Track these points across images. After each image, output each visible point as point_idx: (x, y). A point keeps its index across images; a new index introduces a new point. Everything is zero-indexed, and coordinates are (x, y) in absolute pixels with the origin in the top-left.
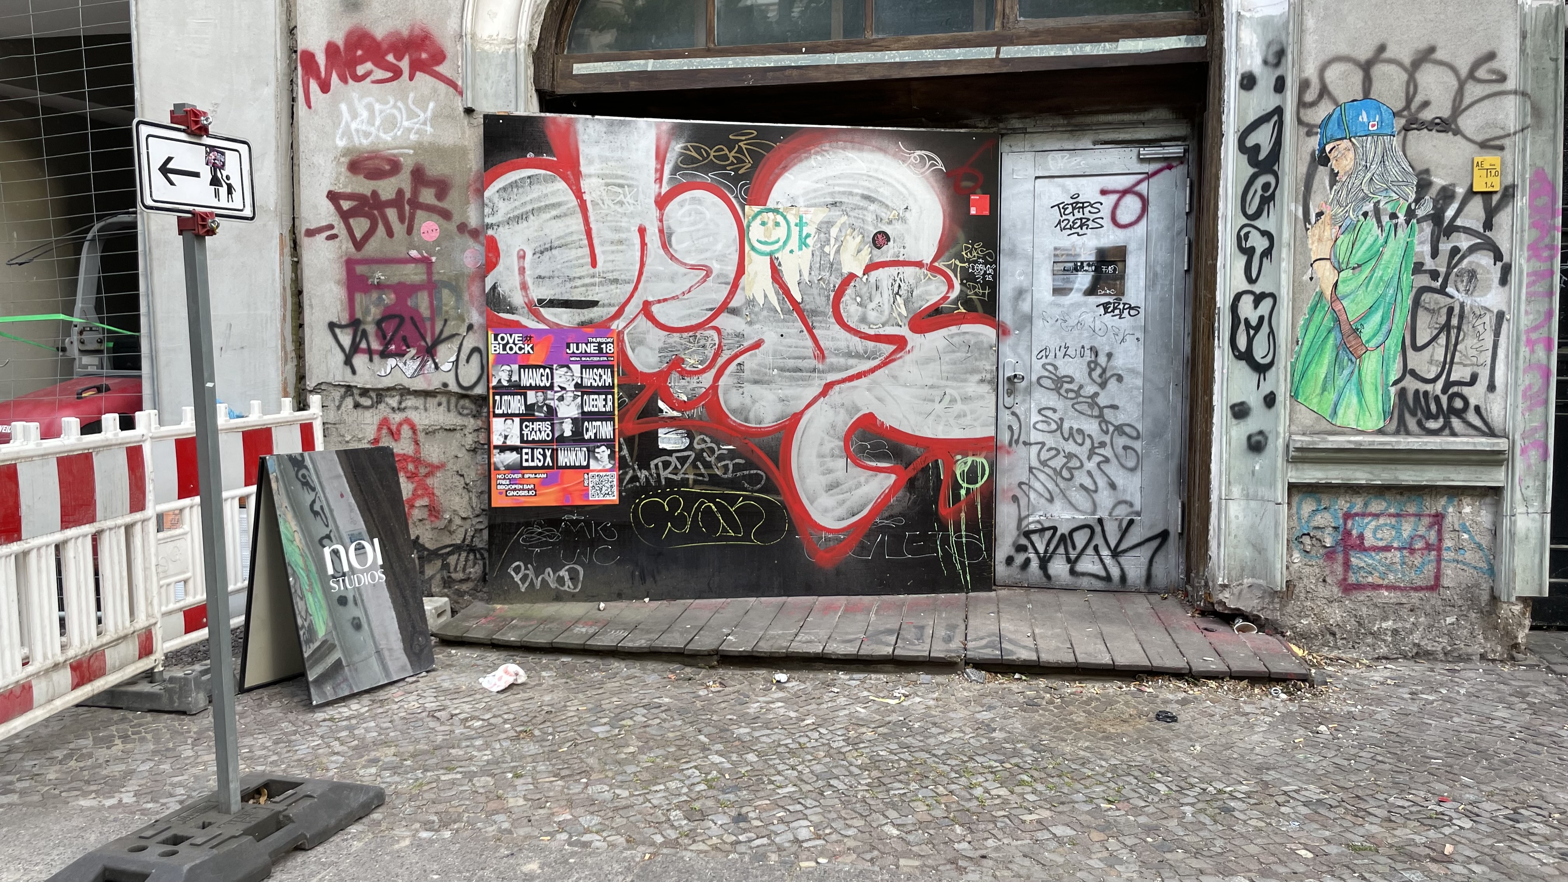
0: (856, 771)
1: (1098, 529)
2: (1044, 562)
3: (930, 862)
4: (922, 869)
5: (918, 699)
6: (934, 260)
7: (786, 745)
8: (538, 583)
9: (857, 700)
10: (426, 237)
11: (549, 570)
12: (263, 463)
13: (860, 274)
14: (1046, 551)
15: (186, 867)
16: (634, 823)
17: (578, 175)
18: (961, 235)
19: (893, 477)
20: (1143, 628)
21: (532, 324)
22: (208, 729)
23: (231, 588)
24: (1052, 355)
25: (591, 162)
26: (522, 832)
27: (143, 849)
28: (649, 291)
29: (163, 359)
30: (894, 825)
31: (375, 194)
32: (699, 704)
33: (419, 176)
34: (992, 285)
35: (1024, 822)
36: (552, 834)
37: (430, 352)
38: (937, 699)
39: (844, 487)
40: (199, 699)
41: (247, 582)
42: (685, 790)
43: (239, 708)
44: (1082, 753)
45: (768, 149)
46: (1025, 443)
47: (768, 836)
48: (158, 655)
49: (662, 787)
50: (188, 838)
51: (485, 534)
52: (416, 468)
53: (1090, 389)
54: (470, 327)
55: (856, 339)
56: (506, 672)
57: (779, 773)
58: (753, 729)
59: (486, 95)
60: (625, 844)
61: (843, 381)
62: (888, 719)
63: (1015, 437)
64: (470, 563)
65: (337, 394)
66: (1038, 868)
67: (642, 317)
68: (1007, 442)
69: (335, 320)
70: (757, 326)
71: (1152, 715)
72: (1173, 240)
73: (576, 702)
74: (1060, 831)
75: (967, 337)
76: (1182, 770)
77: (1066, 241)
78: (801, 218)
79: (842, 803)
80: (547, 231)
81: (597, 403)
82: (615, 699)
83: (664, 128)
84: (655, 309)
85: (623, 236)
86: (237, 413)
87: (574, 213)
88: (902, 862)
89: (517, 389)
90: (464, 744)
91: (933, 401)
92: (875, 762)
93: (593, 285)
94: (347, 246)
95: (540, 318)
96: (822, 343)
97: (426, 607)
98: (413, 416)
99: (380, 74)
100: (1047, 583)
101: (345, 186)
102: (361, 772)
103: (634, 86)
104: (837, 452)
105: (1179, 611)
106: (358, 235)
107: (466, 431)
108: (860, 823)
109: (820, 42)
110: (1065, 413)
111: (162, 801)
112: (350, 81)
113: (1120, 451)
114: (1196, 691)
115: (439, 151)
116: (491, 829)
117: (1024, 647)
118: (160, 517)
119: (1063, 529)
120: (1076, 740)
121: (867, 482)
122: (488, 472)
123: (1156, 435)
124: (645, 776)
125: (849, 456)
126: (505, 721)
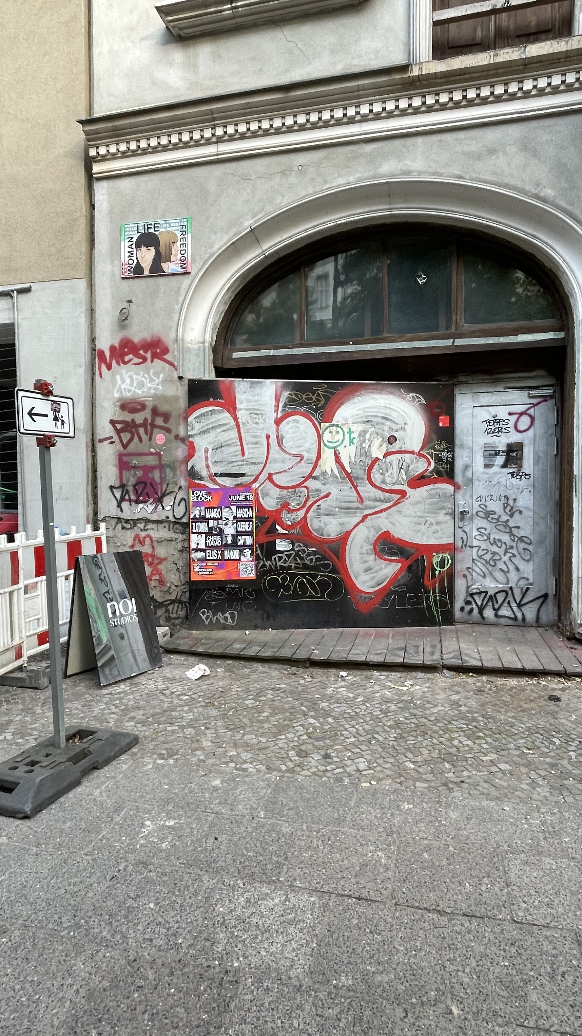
0: (388, 729)
1: (510, 592)
2: (481, 610)
3: (433, 784)
4: (429, 788)
5: (418, 687)
6: (421, 450)
7: (348, 713)
8: (214, 620)
9: (385, 688)
10: (158, 442)
11: (220, 613)
12: (77, 560)
13: (381, 458)
14: (482, 604)
15: (38, 780)
16: (269, 758)
17: (235, 409)
18: (434, 437)
19: (400, 565)
20: (537, 647)
21: (211, 486)
22: (49, 698)
23: (61, 622)
24: (484, 500)
25: (241, 402)
26: (210, 761)
27: (16, 768)
28: (270, 468)
29: (28, 505)
30: (411, 762)
31: (133, 420)
32: (300, 689)
33: (155, 412)
34: (452, 464)
35: (483, 761)
36: (226, 763)
37: (159, 501)
38: (428, 687)
39: (374, 570)
40: (44, 681)
41: (68, 620)
42: (296, 739)
43: (64, 686)
44: (510, 719)
45: (333, 394)
46: (470, 547)
47: (343, 767)
48: (25, 658)
49: (283, 737)
50: (39, 762)
51: (188, 594)
52: (153, 560)
53: (505, 518)
54: (180, 488)
55: (380, 492)
56: (199, 669)
57: (346, 730)
58: (330, 703)
59: (189, 370)
60: (266, 771)
61: (373, 514)
62: (402, 698)
63: (465, 543)
64: (180, 609)
65: (113, 522)
66: (493, 789)
67: (267, 481)
68: (460, 546)
69: (113, 484)
70: (328, 486)
71: (546, 697)
72: (547, 438)
73: (235, 686)
74: (503, 766)
75: (438, 490)
76: (567, 730)
77: (490, 439)
78: (350, 429)
79: (382, 748)
80: (219, 438)
81: (244, 527)
82: (256, 685)
83: (279, 384)
84: (274, 477)
85: (258, 440)
86: (64, 532)
87: (233, 429)
88: (418, 784)
89: (204, 519)
90: (178, 709)
91: (420, 524)
92: (398, 724)
93: (243, 465)
94: (118, 446)
95: (216, 483)
96: (361, 494)
97: (158, 633)
98: (151, 533)
99: (136, 360)
100: (483, 621)
101: (118, 417)
102: (126, 724)
103: (263, 364)
104: (370, 551)
105: (555, 637)
106: (125, 442)
107: (178, 541)
108: (392, 760)
109: (359, 339)
110: (491, 530)
111: (26, 738)
112: (122, 364)
113: (521, 550)
114: (569, 684)
115: (165, 398)
116: (194, 759)
117: (474, 658)
118: (26, 587)
119: (491, 593)
120: (506, 712)
121: (386, 567)
122: (189, 562)
123: (541, 542)
124: (274, 730)
125: (376, 553)
126: (200, 697)
